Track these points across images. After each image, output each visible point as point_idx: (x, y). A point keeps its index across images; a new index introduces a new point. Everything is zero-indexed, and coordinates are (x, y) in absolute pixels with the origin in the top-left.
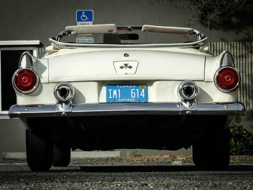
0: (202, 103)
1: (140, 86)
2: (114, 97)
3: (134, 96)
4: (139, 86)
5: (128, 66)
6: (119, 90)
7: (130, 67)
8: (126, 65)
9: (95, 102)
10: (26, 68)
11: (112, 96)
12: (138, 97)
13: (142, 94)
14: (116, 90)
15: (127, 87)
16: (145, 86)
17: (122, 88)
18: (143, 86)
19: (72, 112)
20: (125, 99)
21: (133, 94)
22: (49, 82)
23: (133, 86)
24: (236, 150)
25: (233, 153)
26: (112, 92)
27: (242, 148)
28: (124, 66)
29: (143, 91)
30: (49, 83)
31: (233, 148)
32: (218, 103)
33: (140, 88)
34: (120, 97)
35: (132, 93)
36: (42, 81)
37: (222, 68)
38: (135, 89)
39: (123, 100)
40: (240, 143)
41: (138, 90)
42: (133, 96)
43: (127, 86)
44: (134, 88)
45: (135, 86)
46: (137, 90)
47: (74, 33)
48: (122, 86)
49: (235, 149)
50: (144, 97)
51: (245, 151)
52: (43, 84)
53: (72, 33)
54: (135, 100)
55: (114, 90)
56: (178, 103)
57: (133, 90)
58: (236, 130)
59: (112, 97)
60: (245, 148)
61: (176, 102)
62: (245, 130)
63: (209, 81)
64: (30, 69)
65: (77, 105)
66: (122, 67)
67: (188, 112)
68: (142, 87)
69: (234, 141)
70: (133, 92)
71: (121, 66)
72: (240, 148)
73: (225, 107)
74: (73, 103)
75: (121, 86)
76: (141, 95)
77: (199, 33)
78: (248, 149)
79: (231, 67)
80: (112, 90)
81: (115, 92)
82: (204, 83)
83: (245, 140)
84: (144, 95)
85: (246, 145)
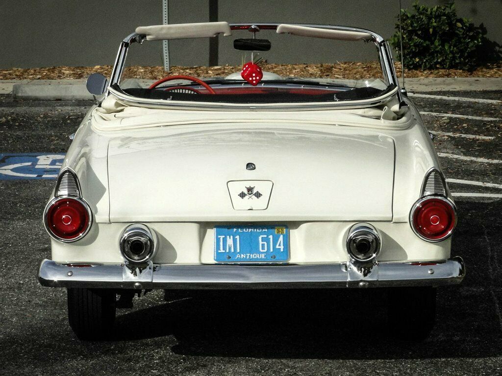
0: (388, 262)
1: (276, 230)
2: (228, 251)
3: (264, 249)
4: (274, 228)
5: (255, 191)
6: (238, 237)
7: (258, 195)
8: (250, 190)
9: (195, 262)
10: (69, 195)
11: (224, 248)
12: (272, 250)
13: (280, 245)
14: (232, 237)
15: (251, 231)
16: (284, 230)
17: (243, 232)
18: (280, 230)
19: (152, 282)
20: (248, 255)
21: (263, 245)
22: (110, 221)
23: (262, 229)
24: (443, 61)
25: (438, 66)
26: (225, 241)
27: (454, 58)
28: (246, 192)
29: (281, 238)
30: (110, 223)
31: (437, 55)
32: (416, 264)
33: (276, 233)
34: (238, 251)
35: (261, 243)
36: (98, 218)
37: (424, 199)
38: (266, 236)
39: (245, 257)
40: (450, 47)
41: (271, 237)
42: (262, 249)
43: (253, 230)
44: (264, 233)
45: (266, 230)
46: (269, 237)
47: (151, 39)
48: (243, 228)
49: (441, 59)
50: (282, 250)
51: (460, 63)
52: (99, 225)
53: (148, 38)
54: (265, 256)
55: (228, 237)
56: (344, 264)
57: (262, 238)
58: (443, 24)
59: (224, 251)
60: (460, 57)
61: (340, 262)
62: (461, 21)
63: (401, 221)
64: (75, 198)
65: (160, 267)
66: (242, 195)
67: (361, 284)
68: (278, 232)
69: (440, 42)
70: (262, 241)
71: (241, 192)
72: (451, 57)
73: (429, 272)
74: (154, 263)
75: (241, 229)
76: (277, 247)
77: (383, 41)
78: (465, 60)
79: (439, 198)
80: (224, 237)
81: (230, 241)
82: (391, 224)
83: (460, 42)
84: (282, 247)
85: (462, 52)
